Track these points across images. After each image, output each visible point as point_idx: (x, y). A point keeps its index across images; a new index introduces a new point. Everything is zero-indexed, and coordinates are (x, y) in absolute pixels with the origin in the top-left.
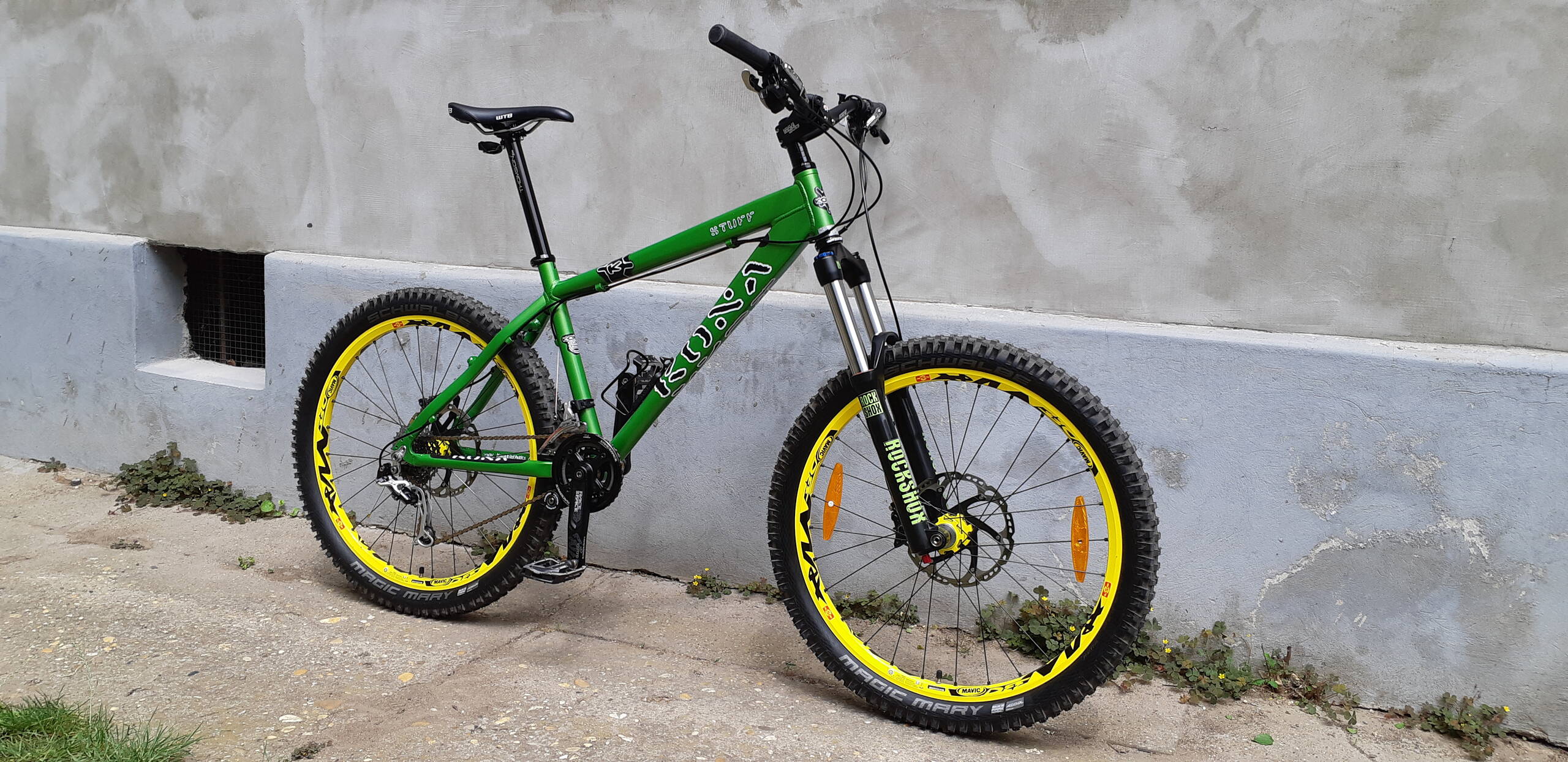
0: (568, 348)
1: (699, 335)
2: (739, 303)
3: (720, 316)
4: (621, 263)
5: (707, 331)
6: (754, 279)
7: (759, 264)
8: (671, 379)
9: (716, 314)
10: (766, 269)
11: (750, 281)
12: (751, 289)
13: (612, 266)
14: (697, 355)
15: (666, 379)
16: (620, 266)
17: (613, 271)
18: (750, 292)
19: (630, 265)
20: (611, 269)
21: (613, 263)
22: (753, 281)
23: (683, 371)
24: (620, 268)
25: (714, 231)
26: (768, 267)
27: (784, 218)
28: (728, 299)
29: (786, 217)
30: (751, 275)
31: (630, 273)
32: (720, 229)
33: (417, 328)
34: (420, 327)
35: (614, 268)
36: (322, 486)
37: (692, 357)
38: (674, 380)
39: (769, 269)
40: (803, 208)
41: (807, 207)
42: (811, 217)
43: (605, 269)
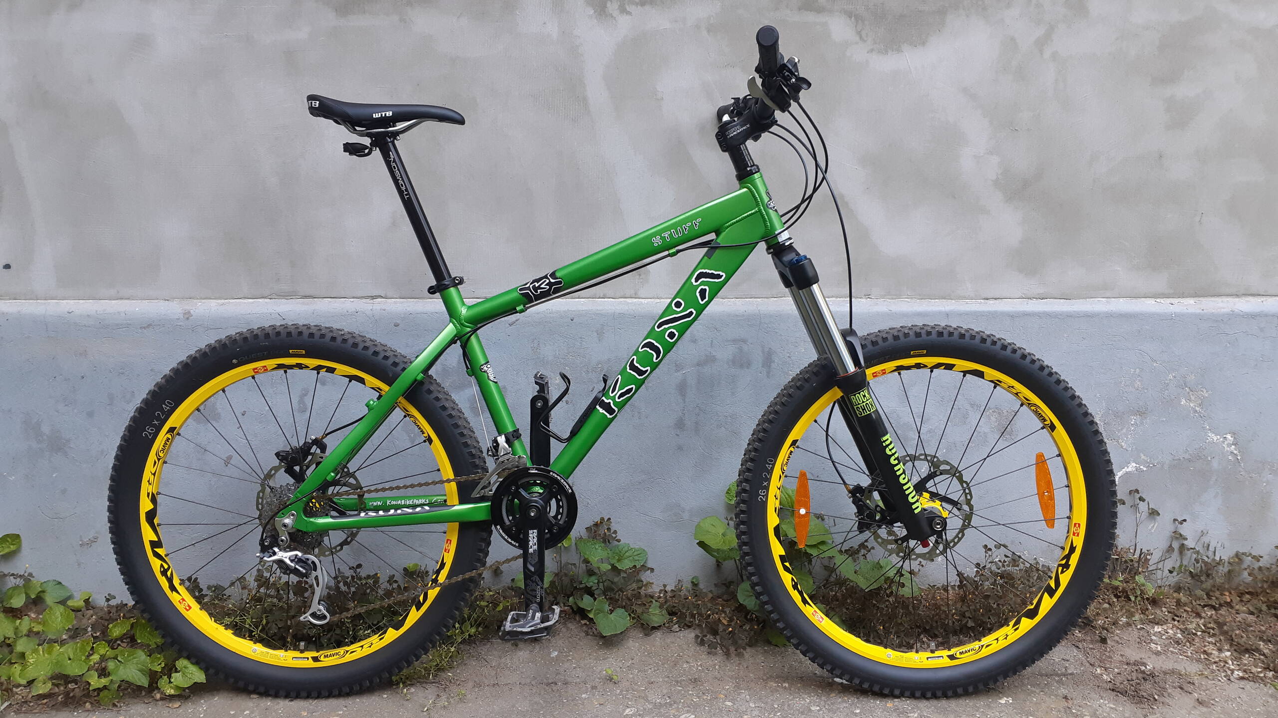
0: (488, 377)
1: (648, 349)
2: (691, 313)
3: (670, 328)
4: (548, 281)
5: (656, 344)
6: (707, 288)
7: (710, 272)
8: (619, 398)
9: (666, 326)
10: (719, 277)
11: (702, 289)
12: (703, 298)
13: (537, 285)
14: (647, 370)
15: (613, 399)
16: (545, 285)
17: (539, 291)
18: (702, 300)
19: (560, 283)
20: (535, 289)
21: (537, 281)
22: (706, 290)
23: (632, 388)
24: (548, 287)
25: (657, 241)
26: (721, 273)
27: (735, 223)
28: (678, 310)
29: (737, 222)
30: (702, 283)
31: (557, 291)
32: (663, 238)
33: (286, 372)
34: (288, 371)
35: (539, 287)
36: (156, 564)
37: (641, 373)
38: (622, 399)
39: (722, 276)
40: (756, 212)
41: (760, 211)
42: (765, 220)
43: (528, 288)
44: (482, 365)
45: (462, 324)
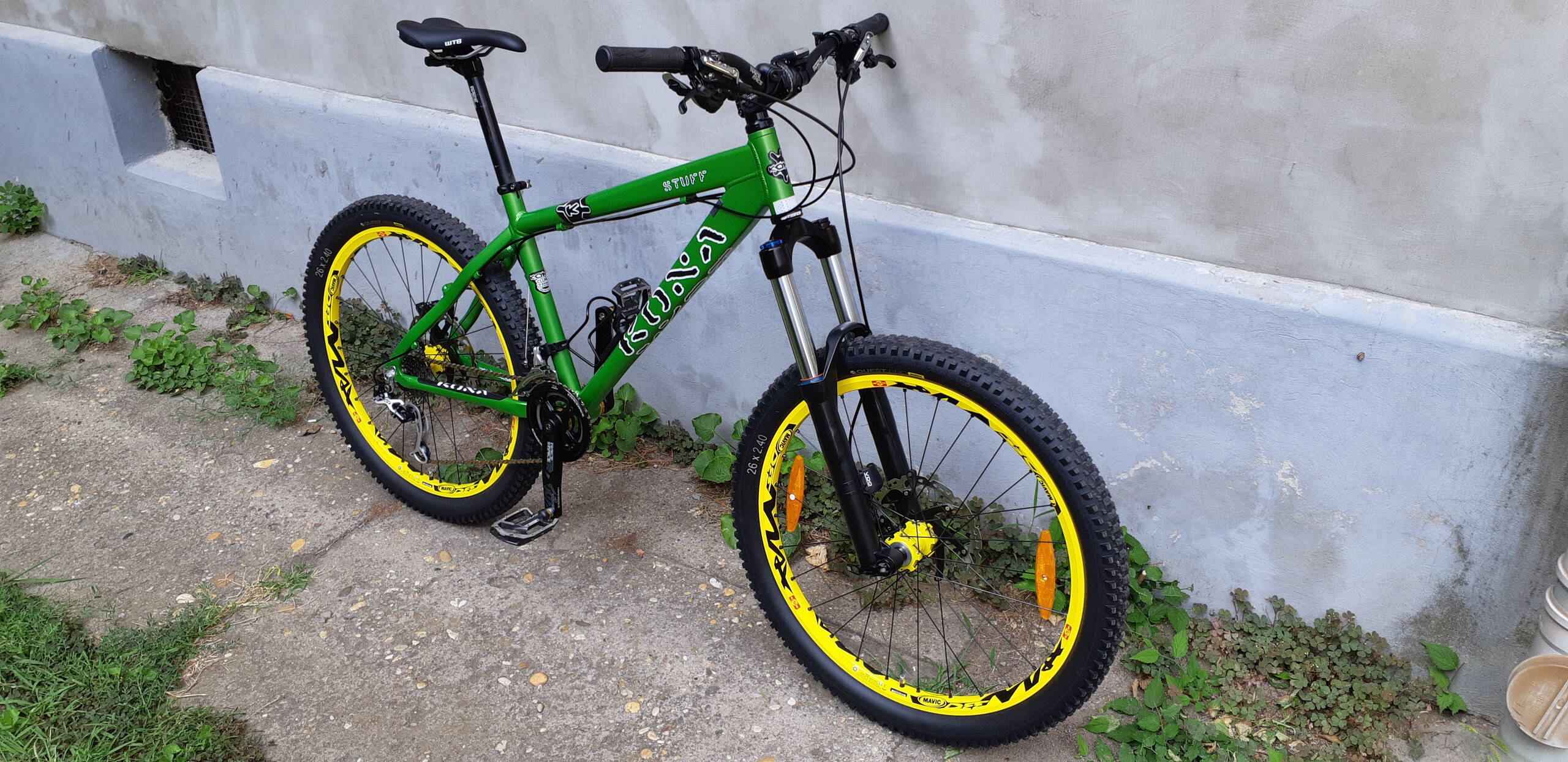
1: (658, 298)
2: (694, 272)
3: (677, 282)
4: (578, 206)
5: (665, 294)
6: (709, 247)
7: (714, 231)
8: (634, 339)
9: (674, 278)
10: (721, 239)
11: (705, 248)
12: (706, 258)
13: (571, 208)
14: (657, 319)
15: (629, 337)
16: (577, 209)
17: (572, 214)
18: (705, 260)
19: (587, 210)
20: (570, 211)
21: (571, 203)
22: (708, 249)
23: (645, 333)
24: (578, 212)
25: (667, 186)
26: (723, 236)
28: (685, 264)
30: (706, 242)
31: (587, 216)
32: (672, 184)
33: (397, 241)
35: (572, 210)
37: (653, 320)
38: (636, 341)
39: (723, 238)
40: (757, 175)
41: (760, 175)
42: (764, 187)
43: (564, 210)
44: (531, 274)
45: (515, 231)
